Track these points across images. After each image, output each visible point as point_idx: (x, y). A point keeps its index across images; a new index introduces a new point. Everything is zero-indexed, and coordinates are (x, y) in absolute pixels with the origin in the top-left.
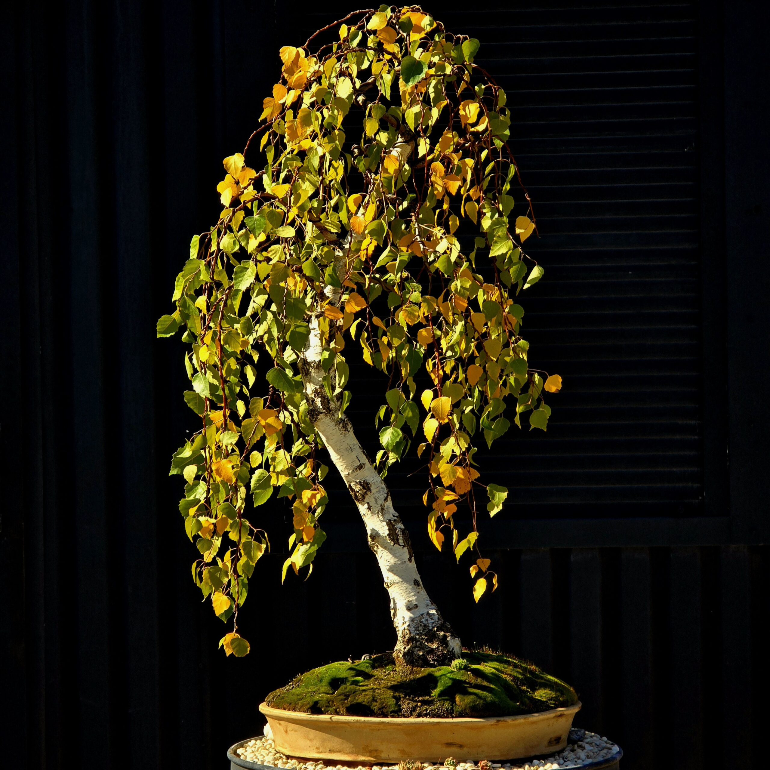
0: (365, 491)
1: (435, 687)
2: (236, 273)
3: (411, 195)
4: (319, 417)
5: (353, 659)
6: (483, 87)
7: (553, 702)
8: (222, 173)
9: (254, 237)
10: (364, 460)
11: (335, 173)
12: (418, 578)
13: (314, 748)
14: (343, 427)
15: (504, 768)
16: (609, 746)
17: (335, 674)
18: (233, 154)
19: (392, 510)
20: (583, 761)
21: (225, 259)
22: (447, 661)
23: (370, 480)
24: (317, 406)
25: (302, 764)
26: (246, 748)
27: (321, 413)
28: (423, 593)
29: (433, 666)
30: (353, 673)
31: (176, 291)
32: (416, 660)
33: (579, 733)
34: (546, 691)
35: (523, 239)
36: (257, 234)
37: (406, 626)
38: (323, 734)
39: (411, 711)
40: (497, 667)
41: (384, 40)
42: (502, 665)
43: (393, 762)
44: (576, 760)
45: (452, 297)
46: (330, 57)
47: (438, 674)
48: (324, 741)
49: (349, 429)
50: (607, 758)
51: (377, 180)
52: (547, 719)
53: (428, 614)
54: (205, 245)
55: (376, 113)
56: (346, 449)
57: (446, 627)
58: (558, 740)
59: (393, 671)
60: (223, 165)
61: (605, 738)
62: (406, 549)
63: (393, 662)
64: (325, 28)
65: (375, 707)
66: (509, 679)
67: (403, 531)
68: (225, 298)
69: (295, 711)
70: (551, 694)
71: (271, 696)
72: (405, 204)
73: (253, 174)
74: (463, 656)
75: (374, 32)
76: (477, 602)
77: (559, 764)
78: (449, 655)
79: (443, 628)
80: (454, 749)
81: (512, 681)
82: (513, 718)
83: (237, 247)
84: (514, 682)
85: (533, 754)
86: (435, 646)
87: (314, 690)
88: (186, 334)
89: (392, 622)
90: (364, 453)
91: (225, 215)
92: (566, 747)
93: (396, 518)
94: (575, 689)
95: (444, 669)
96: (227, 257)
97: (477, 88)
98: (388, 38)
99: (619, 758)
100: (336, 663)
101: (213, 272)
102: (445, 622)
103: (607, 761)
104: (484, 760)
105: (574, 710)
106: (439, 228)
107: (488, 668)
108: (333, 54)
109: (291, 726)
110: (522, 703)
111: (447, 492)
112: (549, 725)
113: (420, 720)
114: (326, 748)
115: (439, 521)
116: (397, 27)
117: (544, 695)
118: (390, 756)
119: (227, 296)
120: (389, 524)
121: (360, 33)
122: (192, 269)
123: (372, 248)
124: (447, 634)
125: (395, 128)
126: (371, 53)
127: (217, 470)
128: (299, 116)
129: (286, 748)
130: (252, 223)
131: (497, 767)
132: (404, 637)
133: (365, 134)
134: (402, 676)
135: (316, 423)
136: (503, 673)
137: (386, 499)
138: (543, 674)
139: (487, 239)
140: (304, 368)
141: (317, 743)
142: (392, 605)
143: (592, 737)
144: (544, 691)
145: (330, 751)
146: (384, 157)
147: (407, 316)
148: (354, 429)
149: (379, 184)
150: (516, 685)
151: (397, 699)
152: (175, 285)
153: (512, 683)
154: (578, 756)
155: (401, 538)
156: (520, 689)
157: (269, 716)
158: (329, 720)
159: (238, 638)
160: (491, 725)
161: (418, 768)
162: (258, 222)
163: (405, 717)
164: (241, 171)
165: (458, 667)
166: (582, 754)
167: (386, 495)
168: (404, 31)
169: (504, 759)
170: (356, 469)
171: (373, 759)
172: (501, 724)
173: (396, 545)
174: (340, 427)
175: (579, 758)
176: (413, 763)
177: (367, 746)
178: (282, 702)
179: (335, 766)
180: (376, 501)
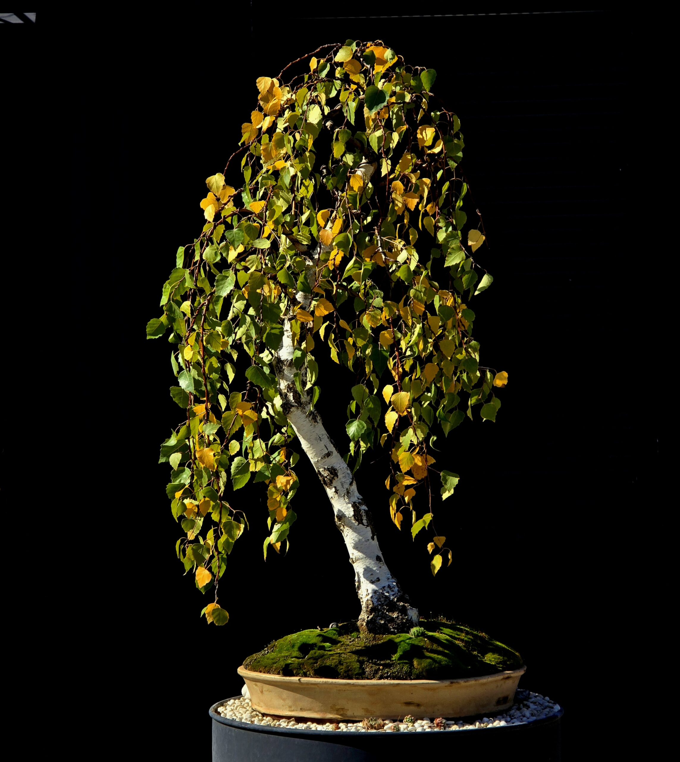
0: (332, 476)
1: (395, 652)
2: (218, 281)
3: (374, 211)
4: (291, 410)
5: (321, 627)
6: (438, 113)
7: (501, 666)
8: (204, 191)
9: (233, 248)
10: (332, 448)
11: (306, 191)
12: (380, 554)
13: (287, 707)
14: (313, 418)
15: (457, 725)
16: (551, 705)
17: (305, 640)
18: (215, 174)
19: (357, 494)
20: (528, 718)
21: (207, 268)
22: (405, 629)
23: (337, 466)
24: (289, 400)
25: (276, 721)
26: (226, 707)
27: (293, 406)
28: (385, 568)
29: (394, 633)
30: (320, 639)
31: (163, 297)
32: (378, 628)
33: (524, 693)
34: (494, 655)
35: (474, 249)
36: (236, 246)
37: (369, 597)
38: (295, 694)
39: (374, 674)
40: (451, 634)
41: (350, 71)
42: (454, 632)
43: (357, 719)
44: (521, 717)
45: (411, 302)
46: (301, 87)
47: (397, 640)
48: (295, 700)
49: (318, 421)
50: (548, 715)
51: (344, 197)
52: (496, 681)
53: (389, 586)
54: (189, 255)
55: (343, 137)
56: (316, 439)
57: (406, 599)
58: (505, 699)
59: (357, 638)
60: (206, 184)
61: (547, 698)
62: (369, 529)
63: (357, 630)
64: (297, 60)
65: (342, 669)
66: (461, 644)
67: (366, 512)
68: (207, 303)
69: (270, 673)
70: (499, 659)
71: (248, 660)
72: (369, 219)
73: (232, 191)
74: (420, 624)
75: (341, 64)
77: (506, 722)
78: (407, 623)
79: (402, 599)
80: (412, 708)
81: (464, 646)
82: (465, 680)
83: (218, 258)
84: (466, 647)
85: (483, 712)
86: (395, 615)
87: (287, 654)
88: (172, 335)
89: (357, 594)
90: (331, 442)
91: (207, 229)
92: (513, 706)
93: (360, 501)
94: (520, 654)
95: (403, 636)
96: (209, 266)
97: (432, 113)
98: (353, 70)
99: (559, 716)
100: (306, 630)
101: (196, 280)
102: (404, 594)
103: (549, 719)
104: (439, 718)
105: (520, 673)
106: (400, 240)
107: (443, 635)
108: (304, 84)
109: (266, 687)
110: (473, 667)
111: (406, 478)
112: (497, 687)
113: (382, 681)
114: (298, 707)
115: (400, 503)
116: (361, 59)
117: (493, 659)
118: (355, 714)
119: (209, 301)
120: (355, 506)
121: (328, 65)
122: (177, 277)
123: (339, 259)
124: (406, 605)
125: (359, 151)
126: (338, 83)
127: (201, 457)
128: (273, 139)
129: (262, 707)
130: (232, 235)
131: (451, 724)
132: (368, 607)
133: (333, 155)
134: (365, 642)
135: (289, 415)
136: (456, 639)
137: (351, 484)
138: (492, 640)
139: (442, 250)
140: (278, 366)
141: (289, 702)
142: (357, 578)
143: (536, 697)
145: (301, 709)
146: (350, 176)
147: (370, 319)
148: (322, 421)
149: (345, 200)
150: (468, 650)
151: (362, 663)
152: (162, 291)
153: (464, 649)
154: (523, 714)
155: (365, 518)
156: (472, 654)
157: (247, 678)
158: (298, 681)
159: (218, 609)
160: (446, 686)
161: (379, 724)
162: (237, 235)
163: (368, 679)
164: (222, 190)
165: (416, 634)
166: (527, 713)
167: (351, 480)
168: (367, 64)
169: (458, 716)
170: (324, 457)
171: (339, 717)
172: (454, 685)
173: (360, 525)
174: (310, 419)
175: (524, 716)
176: (375, 720)
177: (334, 705)
178: (258, 666)
179: (306, 723)
180: (342, 485)
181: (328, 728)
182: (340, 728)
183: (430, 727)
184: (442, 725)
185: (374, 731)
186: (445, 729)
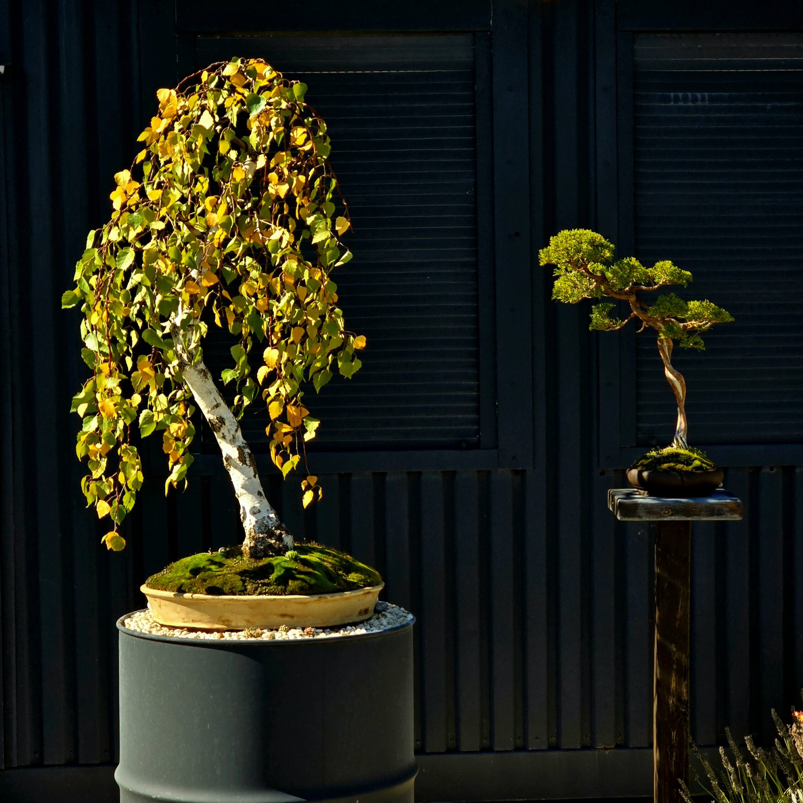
0: (220, 424)
1: (273, 572)
2: (119, 257)
3: (254, 199)
4: (186, 368)
5: (212, 551)
6: (310, 119)
7: (362, 583)
8: (114, 186)
9: (133, 229)
10: (220, 400)
11: (201, 186)
12: (261, 490)
13: (181, 619)
14: (204, 375)
15: (325, 632)
16: (405, 614)
17: (197, 562)
18: (122, 171)
19: (241, 439)
20: (385, 626)
21: (114, 248)
22: (282, 553)
23: (224, 416)
24: (184, 360)
25: (171, 631)
26: (132, 618)
27: (187, 365)
28: (265, 502)
29: (272, 556)
30: (209, 562)
31: (77, 273)
32: (259, 552)
33: (383, 605)
34: (357, 575)
35: (340, 233)
36: (135, 227)
37: (252, 526)
38: (187, 608)
39: (254, 591)
40: (320, 557)
41: (236, 83)
42: (324, 555)
43: (240, 629)
44: (379, 626)
45: (283, 274)
46: (193, 95)
47: (275, 563)
48: (188, 614)
49: (209, 378)
50: (403, 624)
51: (228, 186)
52: (358, 596)
53: (268, 517)
54: (98, 238)
55: (228, 137)
56: (207, 392)
57: (282, 527)
58: (366, 611)
59: (241, 560)
60: (114, 179)
61: (403, 609)
62: (251, 468)
63: (241, 554)
64: (192, 75)
65: (226, 589)
66: (329, 565)
67: (250, 455)
68: (111, 276)
69: (166, 591)
70: (360, 577)
71: (149, 580)
72: (250, 205)
73: (138, 185)
74: (295, 548)
75: (228, 78)
76: (305, 508)
77: (366, 630)
78: (284, 548)
79: (279, 528)
80: (287, 619)
81: (331, 567)
82: (331, 595)
83: (121, 238)
84: (333, 568)
85: (347, 622)
86: (273, 541)
87: (181, 575)
88: (84, 305)
89: (242, 523)
90: (220, 395)
91: (114, 216)
92: (373, 615)
93: (244, 445)
94: (379, 573)
95: (280, 559)
96: (116, 247)
97: (306, 120)
98: (239, 82)
99: (412, 624)
100: (200, 554)
101: (105, 258)
102: (281, 523)
103: (403, 626)
104: (309, 627)
105: (379, 589)
106: (280, 227)
107: (314, 557)
108: (196, 93)
109: (163, 602)
110: (339, 584)
111: (284, 426)
112: (359, 600)
113: (261, 597)
114: (190, 619)
115: (278, 448)
116: (245, 74)
117: (356, 578)
118: (239, 625)
119: (113, 274)
120: (240, 449)
121: (217, 78)
122: (90, 256)
123: (223, 237)
124: (283, 532)
125: (244, 150)
126: (225, 93)
127: (102, 407)
128: (168, 137)
129: (160, 619)
130: (132, 218)
131: (319, 632)
132: (250, 534)
133: (219, 152)
134: (248, 564)
135: (184, 372)
136: (324, 561)
137: (236, 431)
138: (355, 562)
139: (311, 233)
140: (174, 331)
141: (183, 615)
142: (241, 511)
143: (393, 608)
144: (356, 575)
145: (193, 621)
146: (234, 169)
147: (248, 288)
148: (212, 377)
149: (229, 189)
150: (335, 570)
151: (244, 582)
152: (75, 268)
153: (331, 569)
154: (381, 623)
155: (248, 459)
156: (338, 574)
157: (147, 595)
158: (191, 597)
159: (116, 537)
160: (315, 601)
161: (258, 633)
162: (136, 218)
163: (249, 595)
164: (128, 183)
165: (290, 557)
166: (384, 621)
167: (236, 428)
168: (250, 77)
169: (325, 625)
170: (214, 408)
171: (225, 627)
172: (322, 600)
173: (244, 465)
174: (202, 376)
175: (382, 625)
176: (255, 630)
177: (221, 617)
178: (157, 584)
179: (196, 632)
180: (229, 431)
181: (214, 637)
182: (224, 637)
183: (301, 635)
184: (312, 633)
185: (253, 639)
186: (313, 636)
